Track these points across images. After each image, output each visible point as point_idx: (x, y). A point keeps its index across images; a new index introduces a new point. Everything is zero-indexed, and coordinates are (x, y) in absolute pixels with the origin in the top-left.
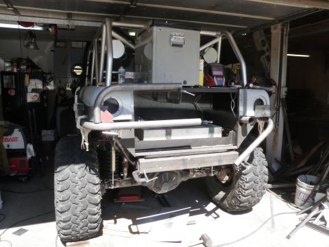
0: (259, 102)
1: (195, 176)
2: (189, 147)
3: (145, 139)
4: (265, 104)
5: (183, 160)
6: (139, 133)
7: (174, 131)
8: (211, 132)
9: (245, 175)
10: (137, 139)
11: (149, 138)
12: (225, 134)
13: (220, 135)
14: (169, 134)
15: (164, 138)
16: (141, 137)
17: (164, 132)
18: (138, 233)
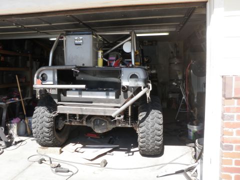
0: (133, 76)
1: (120, 126)
2: (92, 102)
3: (68, 96)
4: (139, 77)
6: (63, 92)
7: (83, 92)
8: (107, 95)
9: (141, 127)
10: (62, 95)
11: (70, 95)
12: (117, 96)
13: (114, 98)
14: (80, 94)
15: (78, 96)
16: (65, 95)
17: (77, 92)
18: (78, 152)
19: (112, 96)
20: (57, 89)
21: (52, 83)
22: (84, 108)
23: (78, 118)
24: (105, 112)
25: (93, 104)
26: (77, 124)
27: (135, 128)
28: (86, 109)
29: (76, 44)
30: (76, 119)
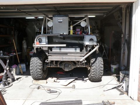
0: (91, 40)
1: (78, 66)
2: (67, 54)
3: (53, 51)
4: (94, 40)
5: (62, 58)
6: (51, 48)
7: (62, 49)
8: (76, 50)
9: (92, 67)
10: (50, 50)
11: (54, 50)
12: (81, 51)
13: (79, 51)
14: (60, 49)
15: (59, 51)
16: (51, 50)
17: (59, 49)
18: (56, 82)
19: (78, 50)
20: (47, 47)
21: (45, 44)
22: (64, 57)
23: (54, 63)
24: (76, 59)
25: (68, 55)
26: (54, 67)
27: (87, 68)
28: (65, 58)
29: (59, 22)
30: (53, 64)
